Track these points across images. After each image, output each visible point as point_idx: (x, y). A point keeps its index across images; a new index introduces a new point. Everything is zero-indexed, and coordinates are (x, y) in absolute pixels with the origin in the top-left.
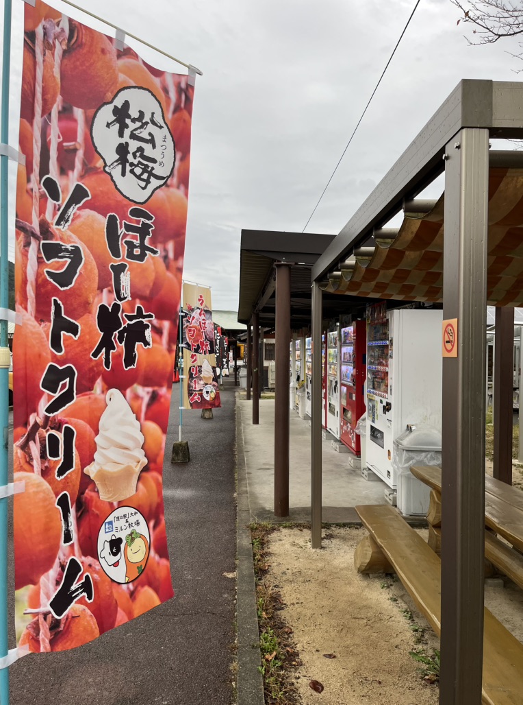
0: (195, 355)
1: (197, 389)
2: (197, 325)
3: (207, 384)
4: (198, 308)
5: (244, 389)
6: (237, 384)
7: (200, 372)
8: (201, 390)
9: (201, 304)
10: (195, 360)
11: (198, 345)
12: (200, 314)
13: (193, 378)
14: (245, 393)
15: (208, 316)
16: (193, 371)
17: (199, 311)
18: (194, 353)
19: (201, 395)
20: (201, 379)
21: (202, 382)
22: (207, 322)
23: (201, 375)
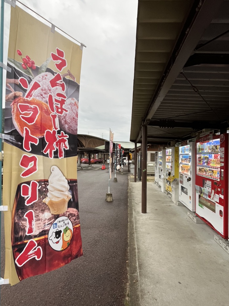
0: (34, 159)
1: (36, 232)
2: (43, 101)
3: (56, 217)
4: (48, 70)
5: (133, 174)
6: (129, 171)
7: (44, 193)
8: (45, 233)
9: (60, 67)
10: (33, 169)
11: (42, 140)
12: (53, 83)
13: (24, 208)
14: (134, 177)
15: (72, 91)
16: (26, 193)
17: (51, 77)
18: (30, 155)
19: (45, 244)
20: (44, 208)
21: (47, 215)
22: (68, 101)
23: (46, 200)
